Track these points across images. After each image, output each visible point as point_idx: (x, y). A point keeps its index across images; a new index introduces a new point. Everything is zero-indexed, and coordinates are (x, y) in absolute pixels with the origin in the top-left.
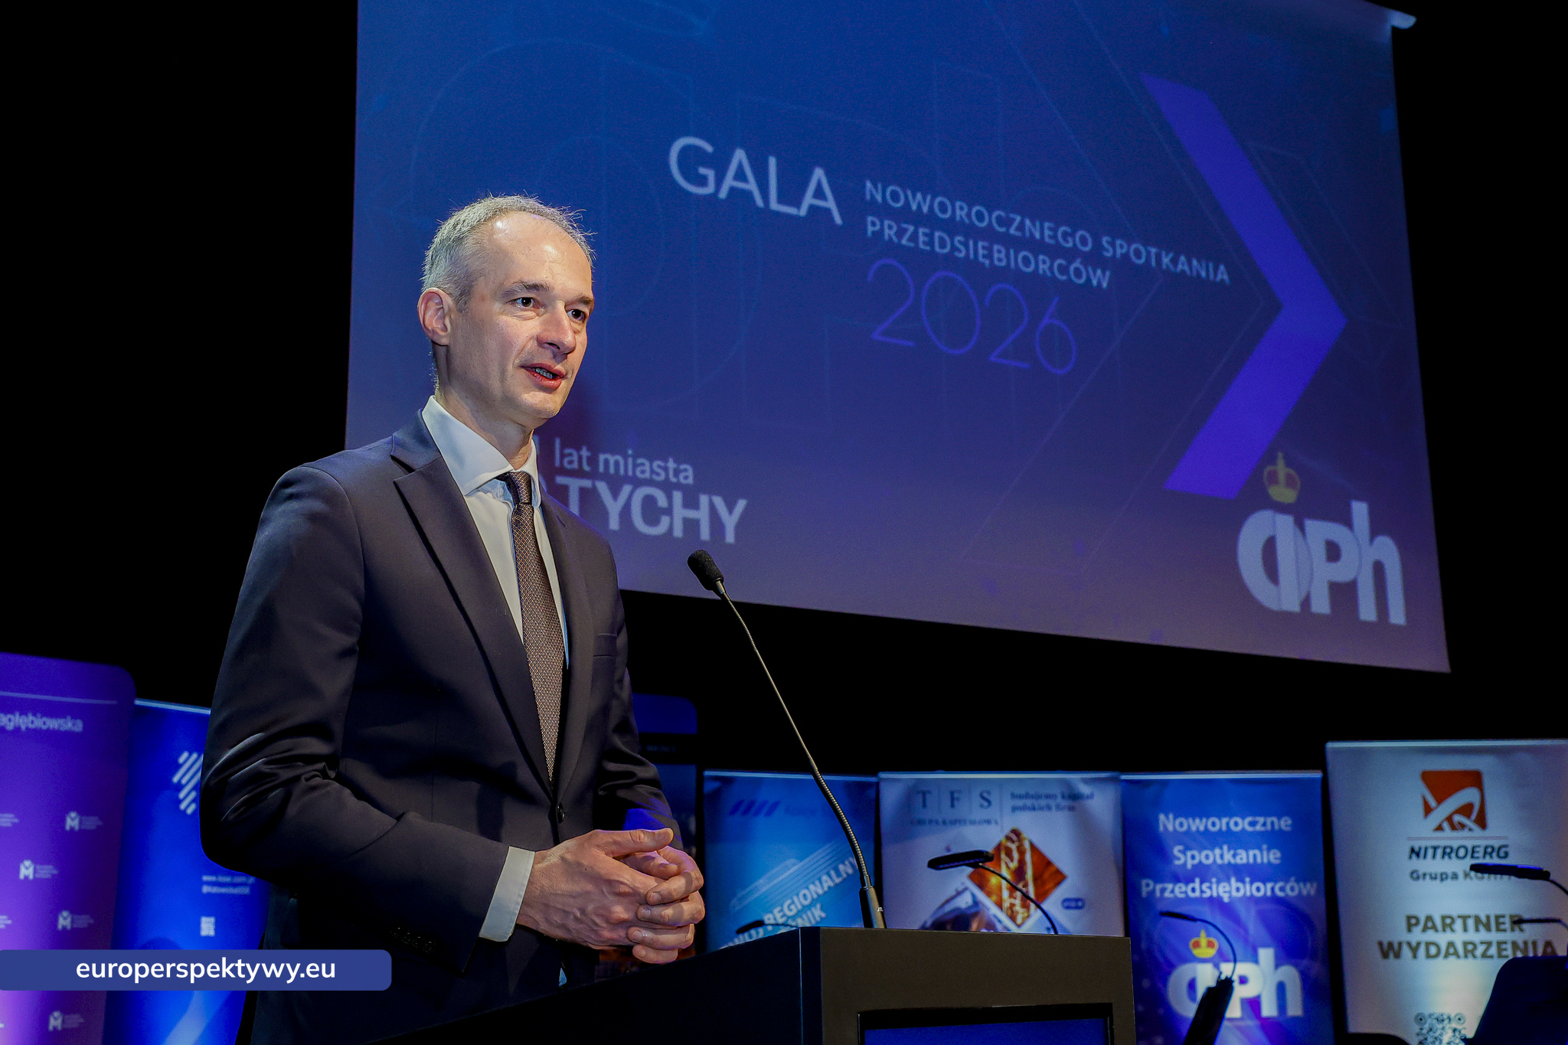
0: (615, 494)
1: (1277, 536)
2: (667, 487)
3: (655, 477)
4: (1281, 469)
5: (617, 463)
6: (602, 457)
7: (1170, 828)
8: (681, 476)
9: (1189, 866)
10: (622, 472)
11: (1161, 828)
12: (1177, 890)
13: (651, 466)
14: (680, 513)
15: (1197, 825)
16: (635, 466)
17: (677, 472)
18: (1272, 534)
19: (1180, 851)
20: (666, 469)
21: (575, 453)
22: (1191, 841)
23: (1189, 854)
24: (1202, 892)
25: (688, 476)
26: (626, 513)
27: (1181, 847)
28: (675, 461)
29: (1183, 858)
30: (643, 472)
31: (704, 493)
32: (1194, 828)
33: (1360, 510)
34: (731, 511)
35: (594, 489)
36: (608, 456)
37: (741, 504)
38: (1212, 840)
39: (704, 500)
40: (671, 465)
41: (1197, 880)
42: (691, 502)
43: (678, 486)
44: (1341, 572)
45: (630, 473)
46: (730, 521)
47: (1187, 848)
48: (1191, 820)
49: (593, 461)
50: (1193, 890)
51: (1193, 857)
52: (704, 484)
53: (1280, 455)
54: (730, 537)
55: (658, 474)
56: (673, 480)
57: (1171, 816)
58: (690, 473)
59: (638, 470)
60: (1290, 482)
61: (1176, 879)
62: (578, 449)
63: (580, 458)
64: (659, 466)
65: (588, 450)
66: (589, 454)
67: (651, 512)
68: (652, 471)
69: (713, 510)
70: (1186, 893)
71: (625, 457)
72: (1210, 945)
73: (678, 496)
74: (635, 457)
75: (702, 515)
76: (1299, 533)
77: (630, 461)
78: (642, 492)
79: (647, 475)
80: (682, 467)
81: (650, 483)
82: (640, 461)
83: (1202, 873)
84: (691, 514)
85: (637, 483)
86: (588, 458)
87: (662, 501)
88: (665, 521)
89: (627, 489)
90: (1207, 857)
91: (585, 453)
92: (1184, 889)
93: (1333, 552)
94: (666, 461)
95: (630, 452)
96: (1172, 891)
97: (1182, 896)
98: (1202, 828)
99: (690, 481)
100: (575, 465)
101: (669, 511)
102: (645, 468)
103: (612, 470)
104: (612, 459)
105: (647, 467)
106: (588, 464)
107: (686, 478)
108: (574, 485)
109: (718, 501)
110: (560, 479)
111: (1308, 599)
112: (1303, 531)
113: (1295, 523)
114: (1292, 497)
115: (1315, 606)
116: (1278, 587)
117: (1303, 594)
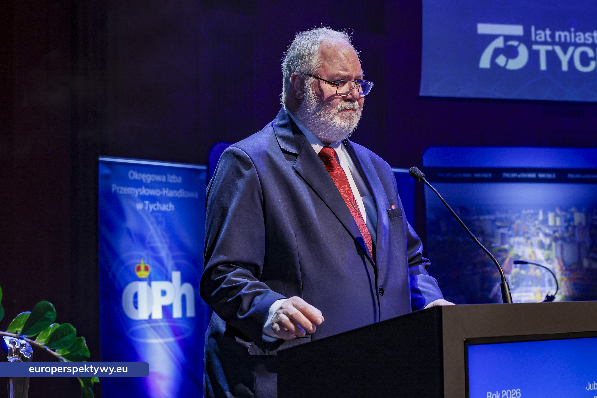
110: (535, 47)
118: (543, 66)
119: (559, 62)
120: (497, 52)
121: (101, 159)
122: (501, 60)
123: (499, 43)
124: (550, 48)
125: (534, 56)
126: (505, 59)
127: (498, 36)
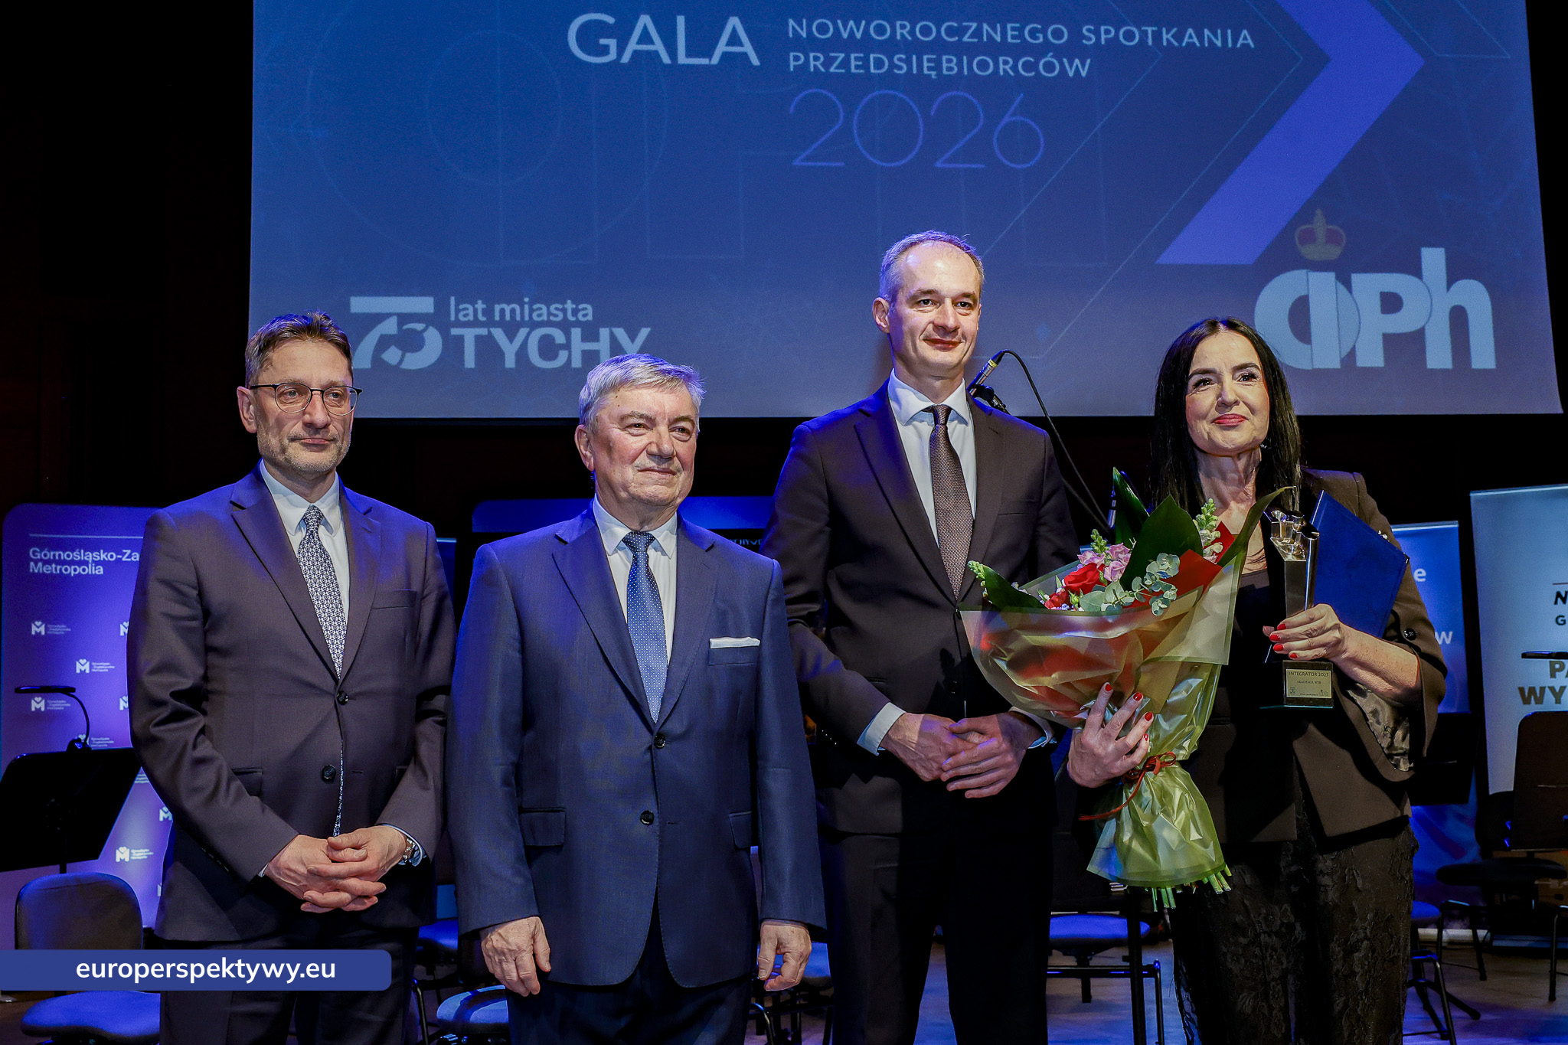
0: (511, 336)
1: (1310, 295)
2: (565, 326)
3: (552, 318)
4: (1320, 225)
5: (513, 311)
6: (497, 308)
8: (580, 315)
10: (518, 318)
13: (549, 310)
14: (578, 345)
16: (531, 311)
17: (575, 312)
18: (1304, 293)
20: (564, 311)
21: (471, 308)
25: (587, 312)
26: (522, 353)
28: (573, 303)
30: (540, 315)
31: (604, 327)
33: (1433, 259)
34: (633, 338)
35: (491, 336)
36: (504, 306)
37: (645, 332)
39: (604, 333)
40: (569, 305)
42: (591, 334)
43: (577, 324)
44: (1401, 323)
45: (527, 318)
49: (488, 312)
52: (604, 319)
53: (1319, 212)
55: (556, 316)
56: (571, 318)
58: (590, 309)
59: (534, 315)
60: (1332, 238)
62: (473, 303)
63: (475, 311)
64: (557, 309)
65: (483, 303)
66: (484, 306)
67: (548, 348)
68: (550, 314)
69: (613, 339)
71: (521, 305)
73: (576, 333)
74: (531, 304)
75: (603, 346)
76: (1341, 287)
77: (526, 307)
78: (539, 333)
79: (545, 318)
80: (581, 306)
81: (548, 324)
82: (534, 307)
84: (591, 346)
85: (534, 325)
86: (483, 309)
87: (559, 337)
88: (563, 355)
89: (523, 332)
91: (480, 306)
93: (1391, 303)
94: (564, 303)
95: (526, 300)
99: (590, 318)
100: (471, 318)
101: (567, 346)
102: (542, 312)
103: (508, 317)
104: (508, 308)
105: (544, 311)
106: (484, 315)
107: (585, 315)
108: (469, 335)
109: (620, 333)
111: (1352, 354)
112: (1348, 285)
113: (1337, 278)
114: (1334, 252)
115: (1362, 361)
116: (1309, 346)
117: (1346, 351)
126: (400, 353)
127: (388, 315)
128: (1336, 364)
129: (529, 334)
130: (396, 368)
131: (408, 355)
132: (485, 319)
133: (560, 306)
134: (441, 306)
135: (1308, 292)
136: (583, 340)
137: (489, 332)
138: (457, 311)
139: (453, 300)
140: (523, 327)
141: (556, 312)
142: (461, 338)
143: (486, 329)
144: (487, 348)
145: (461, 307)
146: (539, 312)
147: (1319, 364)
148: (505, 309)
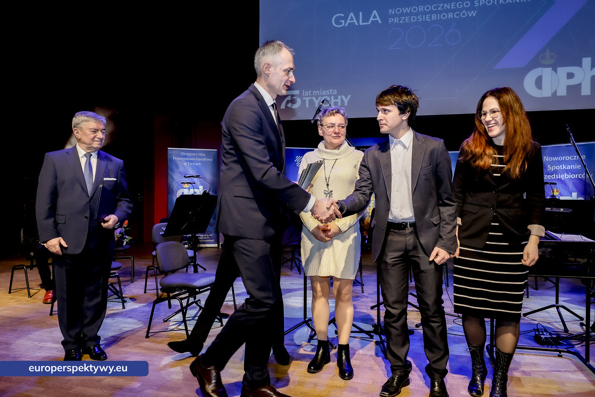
0: (317, 99)
2: (330, 96)
3: (327, 94)
4: (548, 54)
5: (317, 93)
6: (314, 92)
7: (547, 160)
8: (334, 92)
9: (552, 170)
10: (319, 94)
11: (544, 161)
12: (548, 177)
13: (326, 92)
15: (555, 159)
16: (322, 92)
17: (332, 92)
19: (549, 166)
20: (330, 92)
22: (552, 163)
23: (552, 167)
24: (556, 177)
25: (335, 92)
27: (550, 165)
29: (550, 168)
32: (554, 160)
33: (587, 61)
34: (346, 98)
35: (312, 99)
36: (316, 91)
37: (349, 96)
38: (559, 163)
39: (339, 97)
40: (331, 90)
41: (554, 174)
42: (336, 97)
43: (333, 95)
44: (574, 82)
45: (321, 94)
46: (346, 101)
47: (552, 165)
48: (553, 158)
49: (312, 93)
50: (553, 177)
51: (554, 168)
52: (339, 94)
53: (548, 50)
54: (346, 104)
55: (328, 93)
56: (331, 94)
57: (548, 157)
58: (336, 92)
60: (552, 57)
61: (548, 174)
62: (308, 91)
64: (328, 91)
68: (326, 93)
69: (342, 99)
70: (551, 177)
71: (320, 91)
72: (557, 191)
73: (332, 97)
74: (322, 90)
75: (339, 100)
76: (554, 72)
77: (321, 91)
78: (323, 98)
79: (325, 94)
80: (334, 91)
81: (326, 95)
82: (323, 91)
83: (556, 172)
84: (336, 100)
85: (322, 96)
87: (328, 99)
89: (320, 98)
90: (558, 168)
91: (310, 92)
92: (550, 177)
93: (570, 76)
94: (330, 90)
96: (547, 177)
97: (550, 178)
98: (557, 160)
99: (336, 93)
100: (308, 95)
103: (316, 94)
105: (325, 92)
106: (311, 94)
107: (335, 93)
108: (307, 99)
109: (343, 97)
110: (304, 98)
111: (555, 92)
112: (556, 71)
113: (553, 69)
114: (552, 61)
115: (559, 94)
116: (541, 90)
117: (553, 91)
118: (307, 106)
119: (314, 104)
120: (288, 102)
121: (168, 148)
122: (289, 105)
123: (289, 98)
124: (310, 98)
125: (303, 102)
126: (291, 104)
127: (289, 95)
128: (550, 95)
129: (321, 98)
130: (290, 108)
131: (293, 105)
132: (311, 95)
133: (329, 91)
134: (301, 93)
135: (542, 74)
136: (334, 99)
137: (312, 98)
138: (305, 93)
139: (304, 90)
140: (320, 96)
141: (328, 92)
142: (305, 100)
143: (311, 98)
144: (311, 102)
145: (305, 92)
146: (324, 93)
147: (544, 95)
148: (315, 92)
